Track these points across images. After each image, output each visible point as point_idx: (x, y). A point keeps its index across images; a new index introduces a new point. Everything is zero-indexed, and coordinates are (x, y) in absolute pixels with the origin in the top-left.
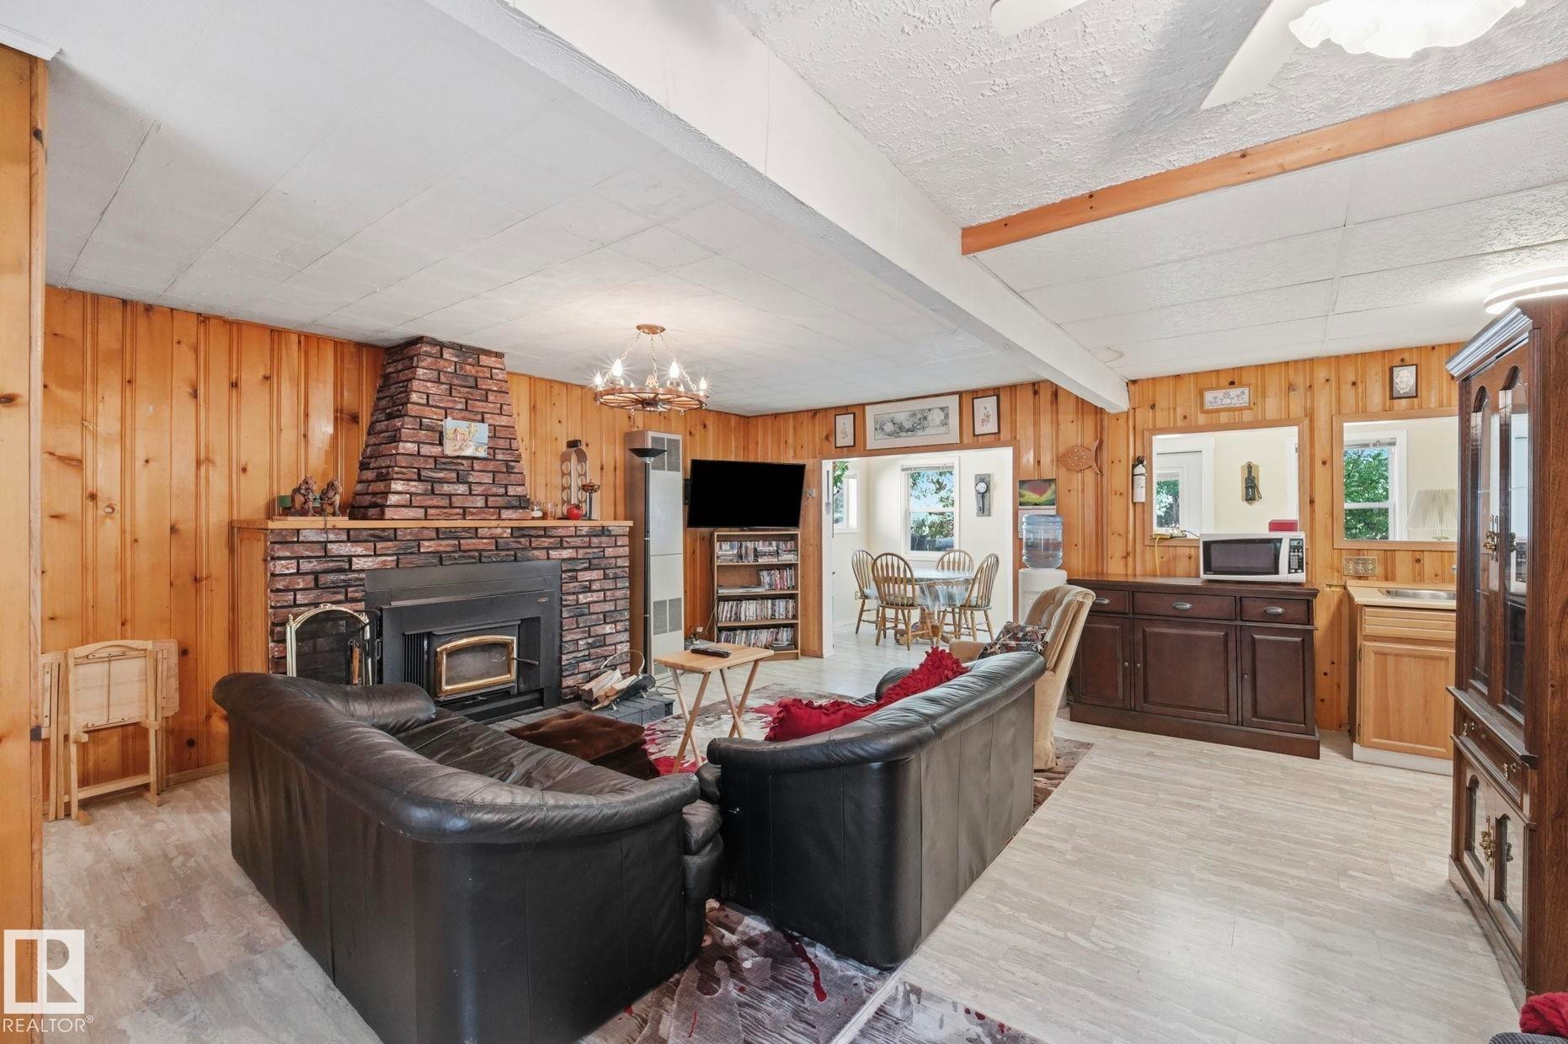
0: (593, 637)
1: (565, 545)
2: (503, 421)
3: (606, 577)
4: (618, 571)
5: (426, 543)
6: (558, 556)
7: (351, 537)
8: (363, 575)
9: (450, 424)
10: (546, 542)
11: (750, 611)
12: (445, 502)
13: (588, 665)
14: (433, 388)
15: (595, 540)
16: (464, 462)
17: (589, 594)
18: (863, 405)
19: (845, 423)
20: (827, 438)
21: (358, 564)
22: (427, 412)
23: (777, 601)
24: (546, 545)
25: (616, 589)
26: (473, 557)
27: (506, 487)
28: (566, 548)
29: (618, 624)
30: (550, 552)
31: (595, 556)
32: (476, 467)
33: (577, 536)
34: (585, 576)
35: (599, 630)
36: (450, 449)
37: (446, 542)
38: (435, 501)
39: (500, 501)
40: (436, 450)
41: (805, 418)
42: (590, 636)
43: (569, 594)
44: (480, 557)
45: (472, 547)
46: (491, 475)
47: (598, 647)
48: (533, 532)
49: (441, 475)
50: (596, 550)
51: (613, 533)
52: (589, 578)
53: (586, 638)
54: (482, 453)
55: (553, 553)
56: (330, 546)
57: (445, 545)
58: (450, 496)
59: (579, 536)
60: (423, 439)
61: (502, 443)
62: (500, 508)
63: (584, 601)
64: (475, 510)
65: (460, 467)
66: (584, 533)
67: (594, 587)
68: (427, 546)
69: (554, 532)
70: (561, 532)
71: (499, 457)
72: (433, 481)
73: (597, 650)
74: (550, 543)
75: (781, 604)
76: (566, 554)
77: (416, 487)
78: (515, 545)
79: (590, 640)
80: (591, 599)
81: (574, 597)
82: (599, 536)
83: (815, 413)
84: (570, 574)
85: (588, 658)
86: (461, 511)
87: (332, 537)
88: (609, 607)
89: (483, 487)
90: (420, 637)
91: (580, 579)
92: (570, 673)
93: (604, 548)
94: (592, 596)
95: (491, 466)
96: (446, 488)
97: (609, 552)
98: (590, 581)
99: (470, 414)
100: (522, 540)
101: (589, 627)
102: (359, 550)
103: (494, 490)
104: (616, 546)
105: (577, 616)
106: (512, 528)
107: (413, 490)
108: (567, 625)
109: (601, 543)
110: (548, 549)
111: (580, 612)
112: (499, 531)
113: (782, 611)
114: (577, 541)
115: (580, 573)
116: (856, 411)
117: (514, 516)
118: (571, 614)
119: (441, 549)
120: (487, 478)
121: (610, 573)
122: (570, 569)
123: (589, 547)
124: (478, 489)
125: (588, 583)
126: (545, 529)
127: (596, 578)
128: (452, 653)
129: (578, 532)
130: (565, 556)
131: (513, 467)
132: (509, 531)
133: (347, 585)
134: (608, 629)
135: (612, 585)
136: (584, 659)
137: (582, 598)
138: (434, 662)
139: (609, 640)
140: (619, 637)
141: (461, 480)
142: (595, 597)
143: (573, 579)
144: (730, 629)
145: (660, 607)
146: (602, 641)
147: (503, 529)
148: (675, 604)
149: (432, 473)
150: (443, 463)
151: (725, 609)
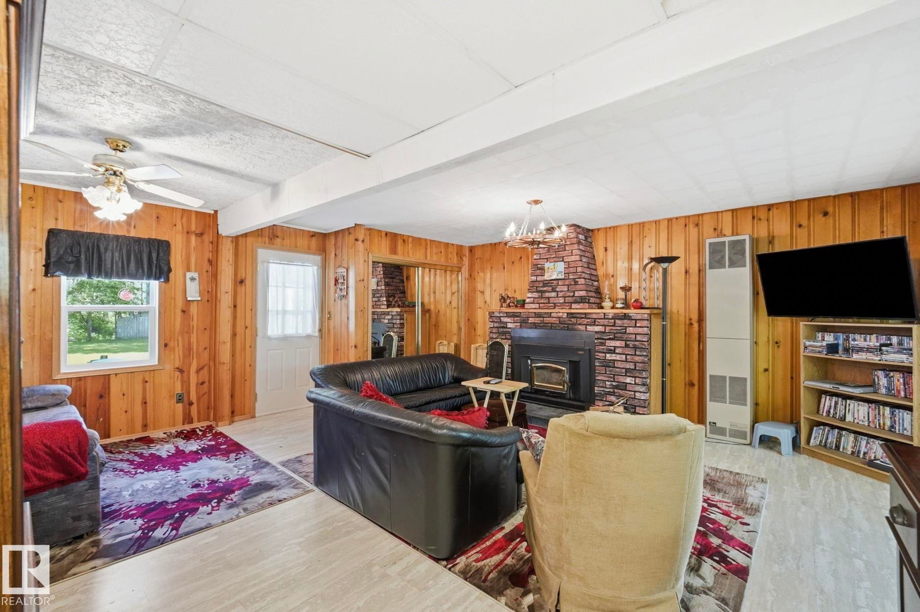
0: (616, 382)
1: (597, 323)
2: (573, 259)
3: (627, 346)
4: (636, 343)
5: (531, 319)
6: (593, 330)
7: (508, 315)
8: (510, 330)
9: (547, 265)
10: (585, 321)
12: (546, 301)
13: (613, 398)
15: (618, 322)
16: (554, 282)
17: (613, 355)
21: (509, 325)
22: (540, 262)
23: (899, 413)
24: (585, 323)
25: (635, 355)
26: (548, 326)
27: (574, 292)
28: (597, 325)
29: (637, 379)
30: (588, 327)
31: (618, 331)
32: (560, 283)
33: (604, 318)
34: (611, 344)
35: (622, 379)
36: (547, 277)
37: (537, 319)
38: (543, 301)
39: (570, 300)
40: (542, 279)
42: (614, 381)
43: (600, 352)
44: (552, 326)
45: (548, 322)
46: (566, 287)
47: (620, 389)
48: (578, 316)
49: (545, 289)
50: (619, 328)
51: (633, 318)
52: (614, 345)
53: (611, 381)
54: (561, 276)
55: (589, 328)
56: (501, 318)
57: (537, 320)
58: (549, 298)
59: (607, 319)
60: (538, 274)
61: (572, 270)
62: (572, 303)
63: (610, 358)
64: (559, 304)
65: (551, 284)
66: (611, 317)
67: (617, 351)
68: (531, 320)
69: (590, 316)
70: (595, 316)
71: (571, 277)
72: (542, 292)
73: (620, 391)
74: (588, 322)
76: (597, 329)
77: (536, 295)
78: (569, 322)
79: (614, 384)
80: (615, 358)
81: (604, 355)
82: (623, 319)
84: (600, 341)
85: (613, 394)
86: (553, 305)
87: (502, 315)
88: (628, 366)
89: (563, 293)
90: (527, 358)
91: (607, 344)
92: (600, 399)
93: (626, 327)
94: (615, 357)
95: (567, 282)
96: (547, 295)
97: (630, 330)
98: (615, 347)
99: (557, 259)
100: (573, 319)
101: (614, 375)
102: (508, 320)
103: (568, 294)
104: (636, 326)
105: (606, 367)
106: (567, 313)
107: (534, 296)
108: (598, 369)
109: (623, 324)
110: (586, 325)
111: (608, 364)
112: (561, 314)
114: (606, 322)
115: (607, 341)
117: (578, 307)
118: (601, 364)
119: (536, 322)
121: (631, 344)
122: (602, 337)
123: (614, 326)
124: (561, 294)
125: (613, 348)
126: (585, 314)
127: (618, 345)
128: (538, 368)
129: (606, 317)
130: (597, 330)
131: (577, 282)
132: (566, 314)
133: (506, 333)
134: (628, 380)
135: (631, 352)
136: (610, 393)
137: (609, 356)
138: (531, 371)
139: (629, 387)
140: (638, 388)
141: (554, 290)
142: (618, 357)
143: (603, 344)
144: (833, 427)
145: (719, 380)
146: (624, 386)
147: (562, 312)
148: (738, 382)
149: (541, 287)
150: (546, 283)
151: (827, 402)
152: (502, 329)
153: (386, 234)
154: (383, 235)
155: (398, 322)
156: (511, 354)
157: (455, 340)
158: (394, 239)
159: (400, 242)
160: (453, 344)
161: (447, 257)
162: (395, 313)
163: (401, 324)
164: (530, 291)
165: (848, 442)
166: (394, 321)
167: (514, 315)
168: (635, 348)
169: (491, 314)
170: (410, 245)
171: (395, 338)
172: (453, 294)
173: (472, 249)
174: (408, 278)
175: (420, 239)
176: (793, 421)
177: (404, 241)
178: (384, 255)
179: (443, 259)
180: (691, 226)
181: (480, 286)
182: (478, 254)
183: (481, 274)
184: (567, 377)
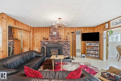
2: (58, 31)
3: (67, 46)
7: (45, 41)
9: (53, 32)
10: (61, 42)
11: (92, 52)
14: (52, 30)
18: (110, 21)
19: (107, 25)
20: (104, 28)
21: (45, 43)
22: (52, 32)
23: (96, 51)
26: (54, 43)
27: (58, 37)
28: (63, 43)
35: (67, 51)
36: (53, 34)
38: (52, 39)
39: (58, 39)
40: (52, 35)
41: (101, 25)
51: (68, 41)
53: (65, 52)
54: (56, 34)
57: (52, 42)
61: (58, 33)
65: (54, 36)
66: (65, 41)
68: (50, 42)
71: (58, 35)
72: (52, 37)
75: (97, 52)
77: (51, 38)
83: (102, 24)
88: (68, 49)
90: (50, 49)
93: (67, 43)
96: (53, 38)
99: (55, 31)
100: (59, 42)
102: (45, 42)
104: (69, 43)
108: (63, 50)
111: (64, 49)
113: (97, 53)
116: (109, 22)
120: (56, 37)
123: (65, 43)
128: (52, 51)
133: (45, 45)
134: (68, 51)
135: (68, 47)
136: (65, 54)
137: (65, 48)
138: (51, 51)
139: (68, 52)
140: (69, 52)
141: (54, 37)
142: (66, 48)
143: (64, 46)
144: (89, 54)
145: (77, 50)
146: (67, 52)
147: (57, 41)
148: (80, 50)
149: (52, 36)
150: (53, 35)
151: (88, 51)
152: (44, 44)
153: (13, 19)
154: (12, 19)
155: (12, 43)
156: (46, 49)
157: (29, 47)
158: (16, 21)
159: (17, 23)
160: (28, 48)
161: (28, 28)
162: (11, 41)
163: (13, 44)
164: (49, 37)
165: (90, 55)
166: (11, 43)
167: (47, 41)
168: (69, 46)
169: (41, 41)
170: (20, 24)
171: (12, 48)
172: (28, 37)
173: (33, 28)
174: (14, 33)
175: (22, 23)
176: (85, 54)
177: (18, 22)
178: (12, 25)
179: (27, 29)
180: (72, 29)
181: (35, 36)
182: (35, 29)
183: (36, 33)
184: (58, 52)
